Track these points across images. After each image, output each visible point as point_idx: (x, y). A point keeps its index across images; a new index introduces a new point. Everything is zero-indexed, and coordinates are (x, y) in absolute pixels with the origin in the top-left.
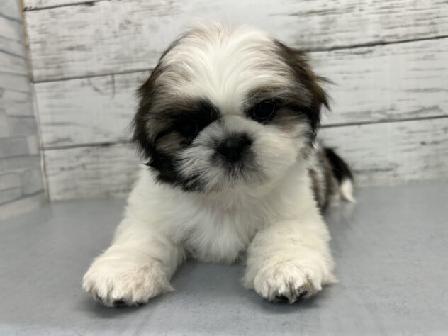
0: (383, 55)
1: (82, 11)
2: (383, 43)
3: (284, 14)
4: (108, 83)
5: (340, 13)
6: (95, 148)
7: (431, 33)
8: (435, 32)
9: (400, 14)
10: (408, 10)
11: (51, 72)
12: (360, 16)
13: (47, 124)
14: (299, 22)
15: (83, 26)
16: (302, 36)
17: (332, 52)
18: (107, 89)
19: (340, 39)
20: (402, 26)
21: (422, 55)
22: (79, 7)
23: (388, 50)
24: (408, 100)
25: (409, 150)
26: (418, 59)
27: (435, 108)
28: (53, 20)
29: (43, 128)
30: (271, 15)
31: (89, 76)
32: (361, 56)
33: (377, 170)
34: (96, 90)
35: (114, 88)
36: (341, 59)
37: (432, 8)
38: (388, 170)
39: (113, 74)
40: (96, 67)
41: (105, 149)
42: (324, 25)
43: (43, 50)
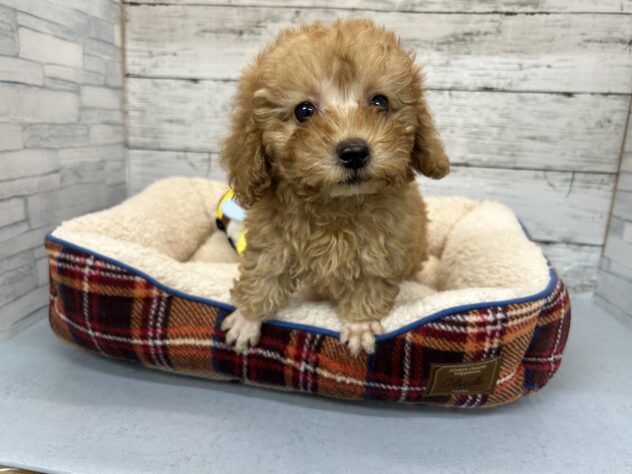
1: (186, 86)
4: (204, 160)
7: (510, 163)
9: (485, 142)
11: (148, 140)
12: (449, 137)
15: (185, 100)
18: (202, 166)
20: (486, 153)
22: (183, 82)
23: (471, 172)
26: (495, 185)
28: (155, 90)
31: (186, 150)
34: (191, 165)
35: (210, 166)
39: (210, 153)
40: (193, 143)
43: (141, 118)
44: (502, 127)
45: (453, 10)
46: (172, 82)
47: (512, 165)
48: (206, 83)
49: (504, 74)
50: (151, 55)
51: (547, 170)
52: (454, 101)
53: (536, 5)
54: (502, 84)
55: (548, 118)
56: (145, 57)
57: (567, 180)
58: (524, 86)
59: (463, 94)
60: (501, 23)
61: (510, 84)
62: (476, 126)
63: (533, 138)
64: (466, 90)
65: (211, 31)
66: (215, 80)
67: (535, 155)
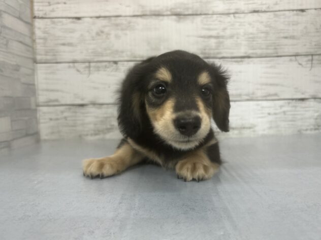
0: (249, 63)
1: (73, 22)
2: (249, 57)
4: (86, 67)
5: (226, 39)
6: (74, 107)
8: (277, 53)
9: (258, 42)
10: (263, 40)
12: (237, 41)
13: (43, 90)
14: (204, 41)
15: (73, 31)
16: (205, 50)
17: (222, 60)
18: (85, 71)
19: (226, 53)
20: (259, 49)
21: (269, 65)
22: (71, 20)
23: (251, 61)
24: (261, 89)
25: (262, 117)
26: (267, 67)
27: (276, 95)
28: (53, 26)
30: (188, 36)
31: (74, 62)
32: (236, 63)
33: (244, 128)
34: (78, 71)
35: (90, 71)
37: (276, 40)
38: (250, 128)
39: (90, 62)
40: (79, 57)
41: (81, 108)
42: (217, 45)
43: (44, 43)
44: (267, 33)
46: (64, 20)
47: (276, 55)
48: (86, 20)
49: (264, 2)
50: (50, 4)
51: (296, 55)
52: (238, 20)
54: (264, 8)
55: (293, 25)
56: (46, 6)
57: (309, 60)
58: (277, 8)
59: (242, 15)
61: (268, 7)
62: (251, 34)
63: (286, 38)
64: (243, 13)
66: (91, 17)
67: (289, 47)
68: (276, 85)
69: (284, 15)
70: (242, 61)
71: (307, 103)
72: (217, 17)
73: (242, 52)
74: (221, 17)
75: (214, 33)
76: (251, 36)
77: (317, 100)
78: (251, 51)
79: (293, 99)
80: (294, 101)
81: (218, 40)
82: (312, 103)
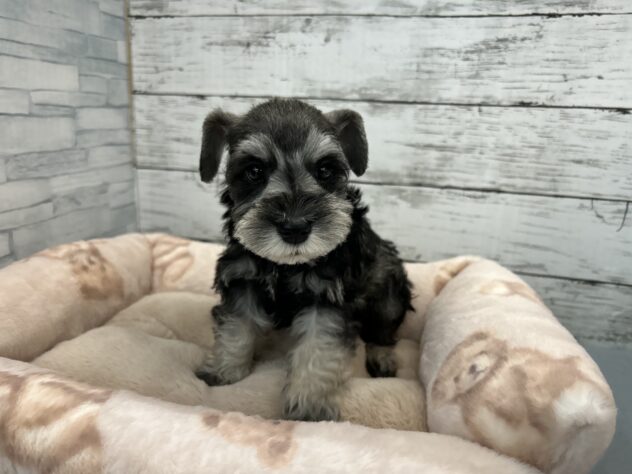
0: (496, 203)
1: (193, 103)
2: (499, 191)
3: (400, 143)
5: (459, 152)
7: (550, 190)
8: (555, 190)
9: (520, 164)
10: (531, 162)
12: (478, 159)
13: (146, 211)
14: (416, 154)
16: (416, 169)
17: (445, 191)
18: (210, 187)
19: (455, 179)
20: (521, 178)
21: (536, 211)
22: (189, 99)
23: (503, 199)
24: (514, 253)
26: (532, 214)
27: (541, 266)
28: (161, 107)
29: (142, 215)
30: (387, 142)
31: (194, 170)
32: (472, 199)
34: (199, 186)
36: (452, 199)
37: (557, 165)
42: (440, 162)
43: (148, 136)
44: (541, 148)
45: (485, 13)
46: (179, 99)
47: (552, 193)
48: (213, 99)
49: (545, 86)
50: (157, 70)
51: (595, 198)
52: (486, 118)
53: (585, 5)
54: (542, 99)
55: (598, 138)
56: (152, 73)
57: (619, 211)
58: (570, 101)
59: (496, 110)
60: (542, 27)
61: (552, 98)
62: (510, 147)
63: (579, 162)
64: (499, 105)
65: (217, 44)
66: (222, 96)
67: (581, 181)
68: (546, 249)
69: (581, 116)
70: (483, 197)
71: (600, 291)
72: (447, 109)
73: (486, 179)
74: (453, 110)
75: (436, 140)
76: (509, 151)
77: (621, 287)
78: (504, 181)
79: (573, 280)
80: (576, 283)
81: (444, 153)
82: (610, 292)
